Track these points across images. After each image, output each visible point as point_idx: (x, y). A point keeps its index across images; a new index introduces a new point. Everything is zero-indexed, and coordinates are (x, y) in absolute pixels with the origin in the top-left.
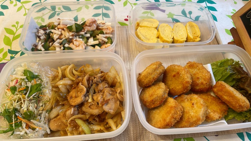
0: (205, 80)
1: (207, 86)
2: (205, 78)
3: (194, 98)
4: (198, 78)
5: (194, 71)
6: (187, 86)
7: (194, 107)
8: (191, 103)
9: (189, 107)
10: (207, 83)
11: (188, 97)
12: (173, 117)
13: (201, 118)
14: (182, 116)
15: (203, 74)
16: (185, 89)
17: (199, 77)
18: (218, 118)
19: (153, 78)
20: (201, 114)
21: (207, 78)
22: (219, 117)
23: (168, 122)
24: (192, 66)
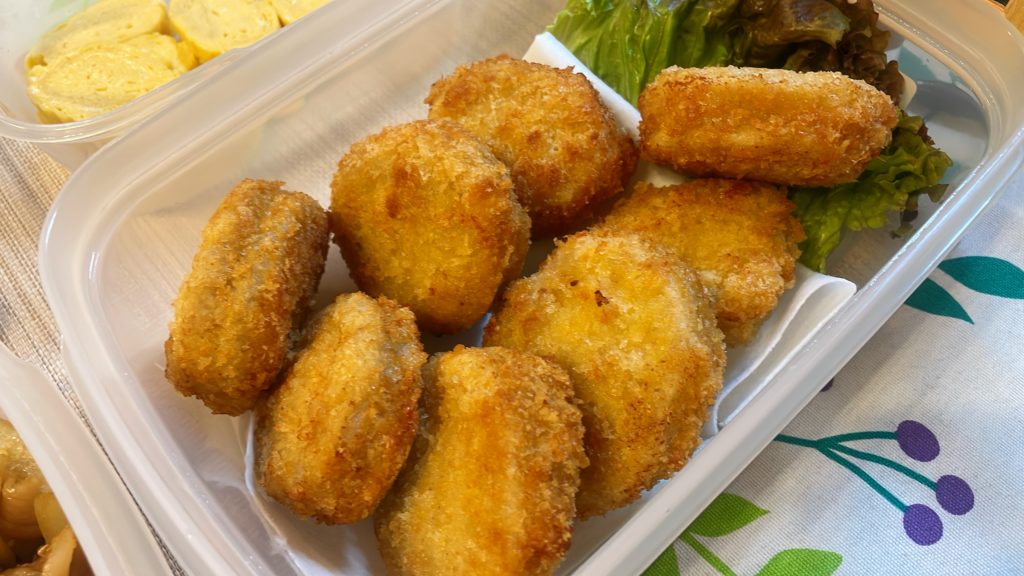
0: (572, 124)
1: (604, 150)
2: (566, 114)
3: (585, 258)
4: (534, 138)
5: (491, 113)
6: (496, 216)
7: (616, 314)
8: (585, 297)
9: (591, 334)
10: (595, 137)
11: (549, 275)
12: (535, 477)
13: (702, 349)
14: (588, 421)
15: (546, 98)
16: (501, 240)
17: (534, 129)
18: (781, 282)
19: (263, 304)
20: (683, 325)
21: (581, 107)
22: (786, 276)
23: (528, 534)
24: (458, 96)
